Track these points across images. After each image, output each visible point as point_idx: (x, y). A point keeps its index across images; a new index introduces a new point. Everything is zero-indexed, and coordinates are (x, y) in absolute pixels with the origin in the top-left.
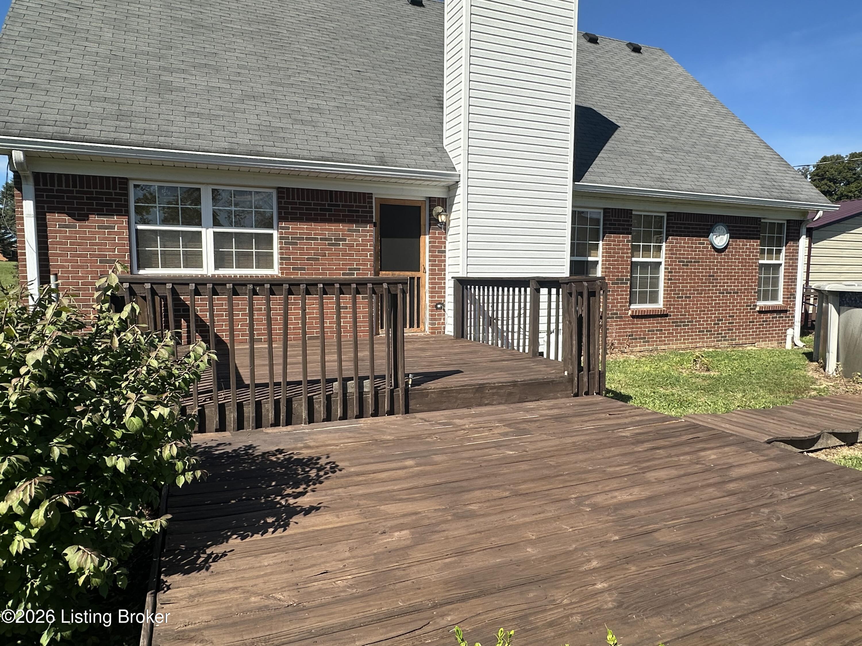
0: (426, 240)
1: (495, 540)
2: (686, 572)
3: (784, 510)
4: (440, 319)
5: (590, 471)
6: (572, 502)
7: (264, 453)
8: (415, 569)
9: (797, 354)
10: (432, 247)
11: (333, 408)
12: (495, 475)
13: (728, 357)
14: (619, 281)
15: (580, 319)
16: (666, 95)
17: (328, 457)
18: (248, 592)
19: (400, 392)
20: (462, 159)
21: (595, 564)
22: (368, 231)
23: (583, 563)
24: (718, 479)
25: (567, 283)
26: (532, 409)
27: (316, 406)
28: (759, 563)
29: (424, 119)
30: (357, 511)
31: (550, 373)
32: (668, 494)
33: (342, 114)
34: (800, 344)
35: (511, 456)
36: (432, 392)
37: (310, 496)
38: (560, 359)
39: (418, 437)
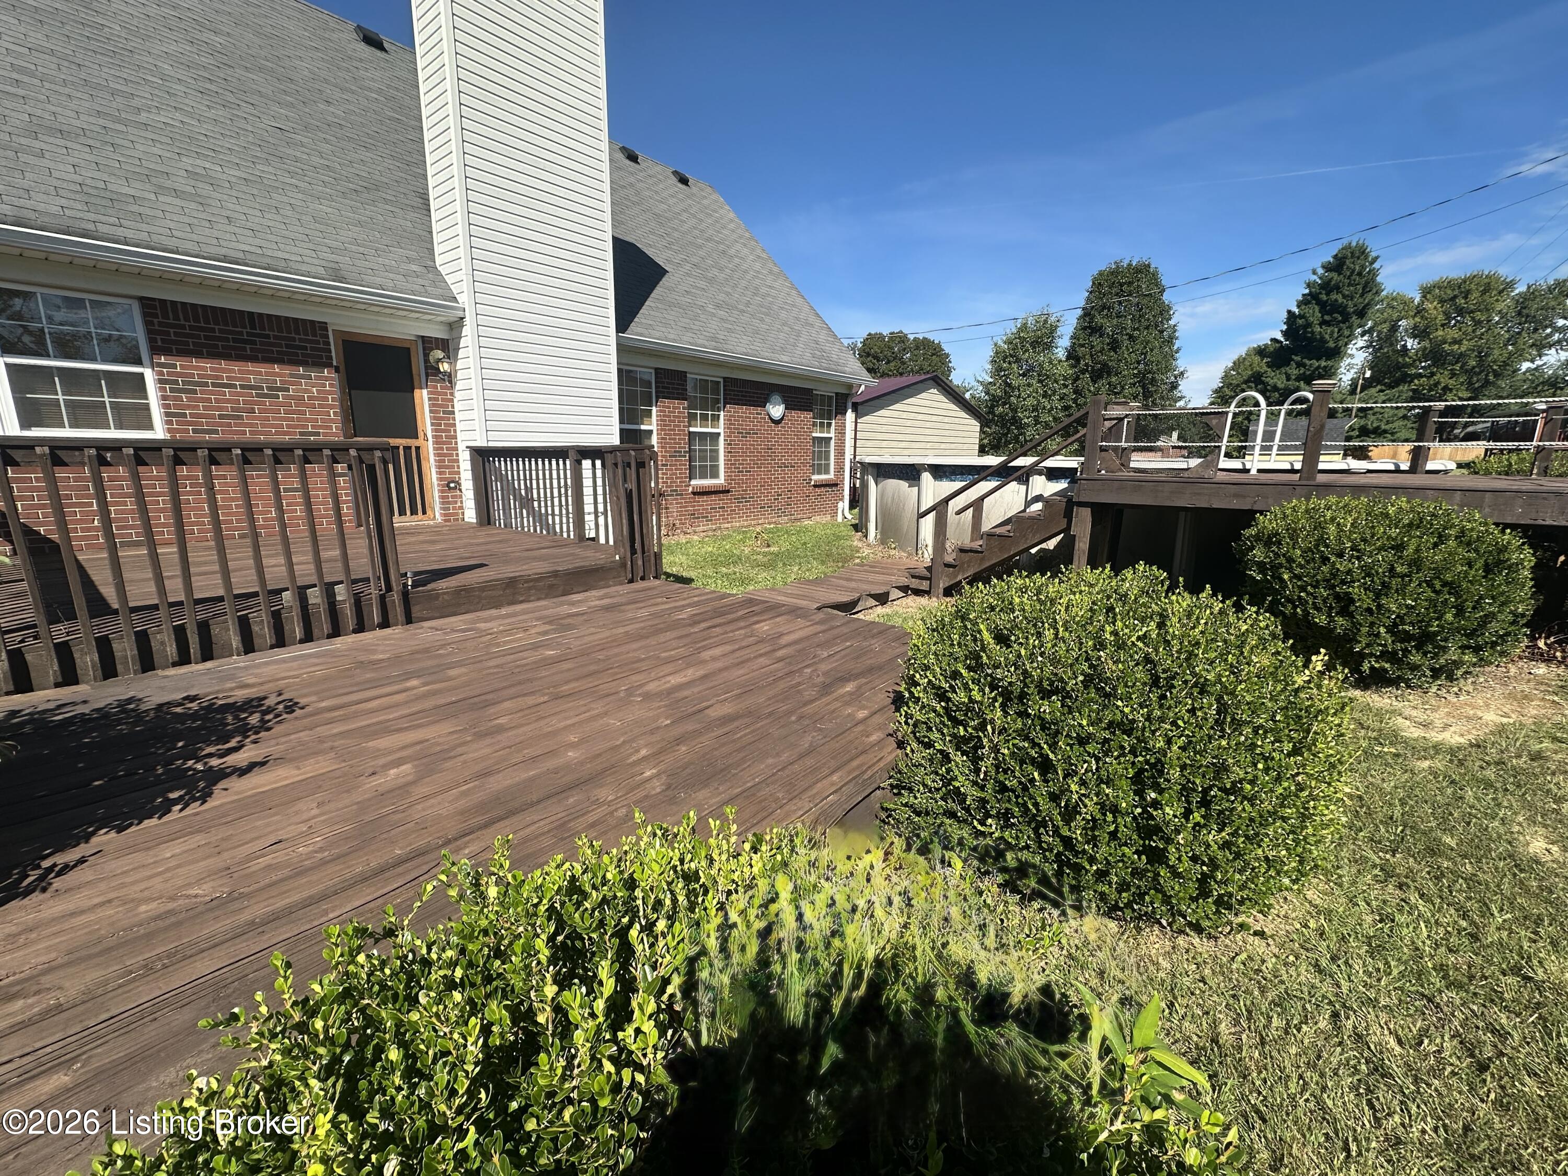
0: (423, 396)
1: (528, 752)
2: (734, 741)
3: (824, 667)
4: (456, 502)
5: (643, 660)
6: (622, 695)
7: (161, 706)
8: (419, 807)
9: (845, 526)
10: (434, 405)
11: (286, 628)
12: (530, 680)
13: (787, 532)
14: (676, 454)
15: (629, 495)
16: (718, 243)
17: (280, 695)
18: (133, 900)
19: (395, 597)
20: (464, 286)
21: (643, 752)
22: (326, 379)
23: (631, 754)
24: (768, 649)
25: (611, 452)
26: (579, 601)
27: (255, 628)
28: (801, 718)
29: (402, 222)
30: (332, 755)
31: (599, 558)
32: (721, 670)
33: (255, 192)
34: (849, 516)
35: (551, 657)
36: (444, 593)
37: (250, 749)
38: (611, 542)
39: (426, 650)
